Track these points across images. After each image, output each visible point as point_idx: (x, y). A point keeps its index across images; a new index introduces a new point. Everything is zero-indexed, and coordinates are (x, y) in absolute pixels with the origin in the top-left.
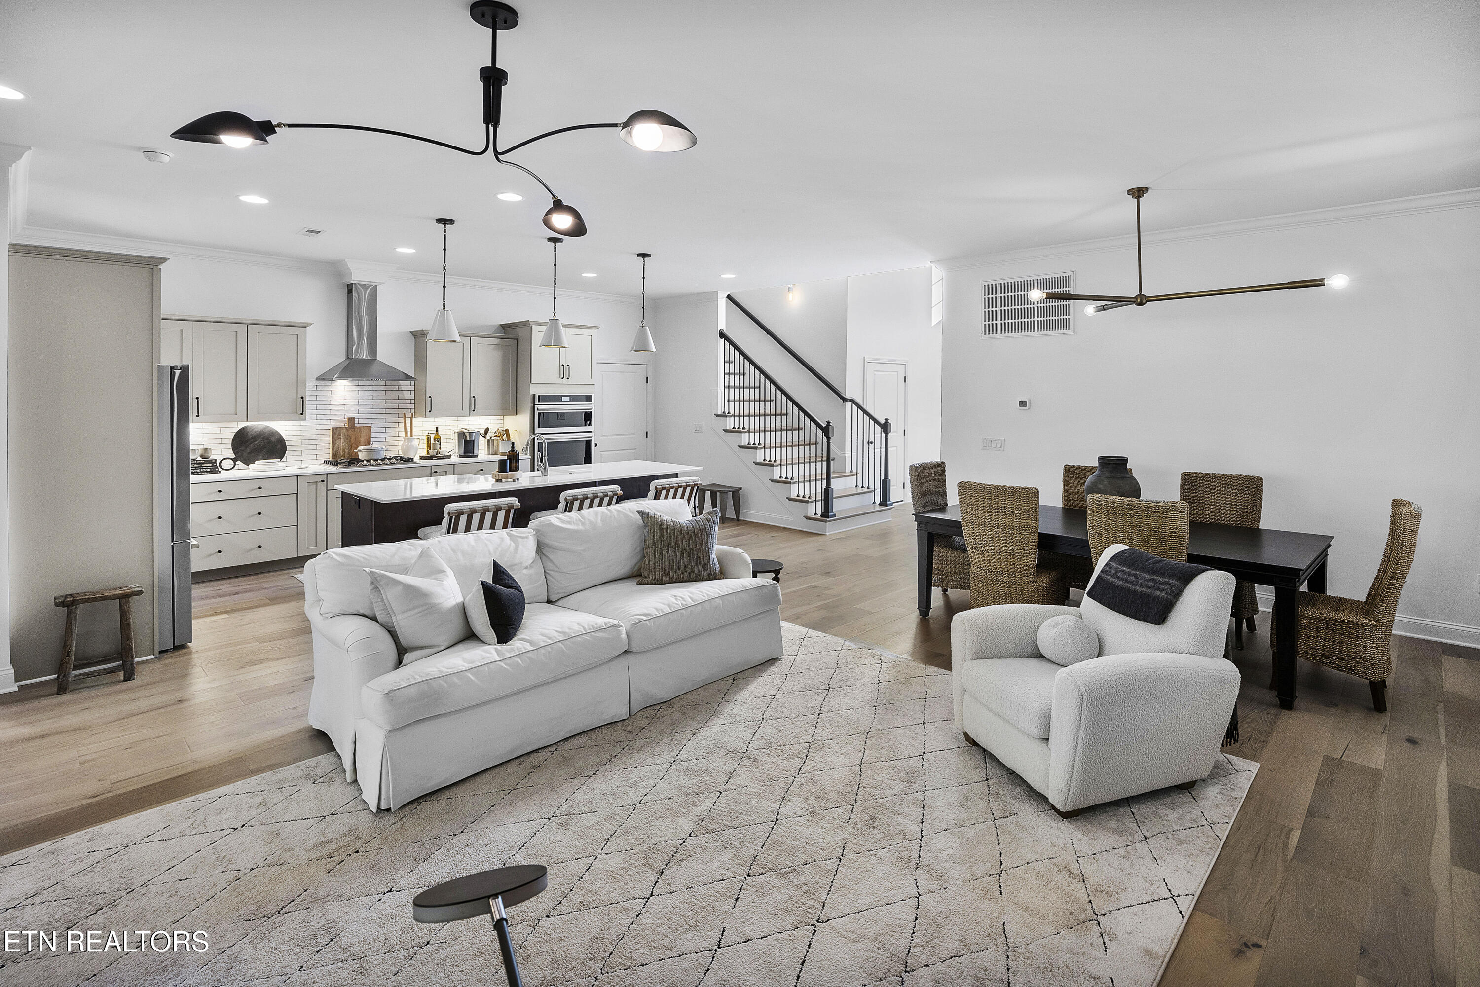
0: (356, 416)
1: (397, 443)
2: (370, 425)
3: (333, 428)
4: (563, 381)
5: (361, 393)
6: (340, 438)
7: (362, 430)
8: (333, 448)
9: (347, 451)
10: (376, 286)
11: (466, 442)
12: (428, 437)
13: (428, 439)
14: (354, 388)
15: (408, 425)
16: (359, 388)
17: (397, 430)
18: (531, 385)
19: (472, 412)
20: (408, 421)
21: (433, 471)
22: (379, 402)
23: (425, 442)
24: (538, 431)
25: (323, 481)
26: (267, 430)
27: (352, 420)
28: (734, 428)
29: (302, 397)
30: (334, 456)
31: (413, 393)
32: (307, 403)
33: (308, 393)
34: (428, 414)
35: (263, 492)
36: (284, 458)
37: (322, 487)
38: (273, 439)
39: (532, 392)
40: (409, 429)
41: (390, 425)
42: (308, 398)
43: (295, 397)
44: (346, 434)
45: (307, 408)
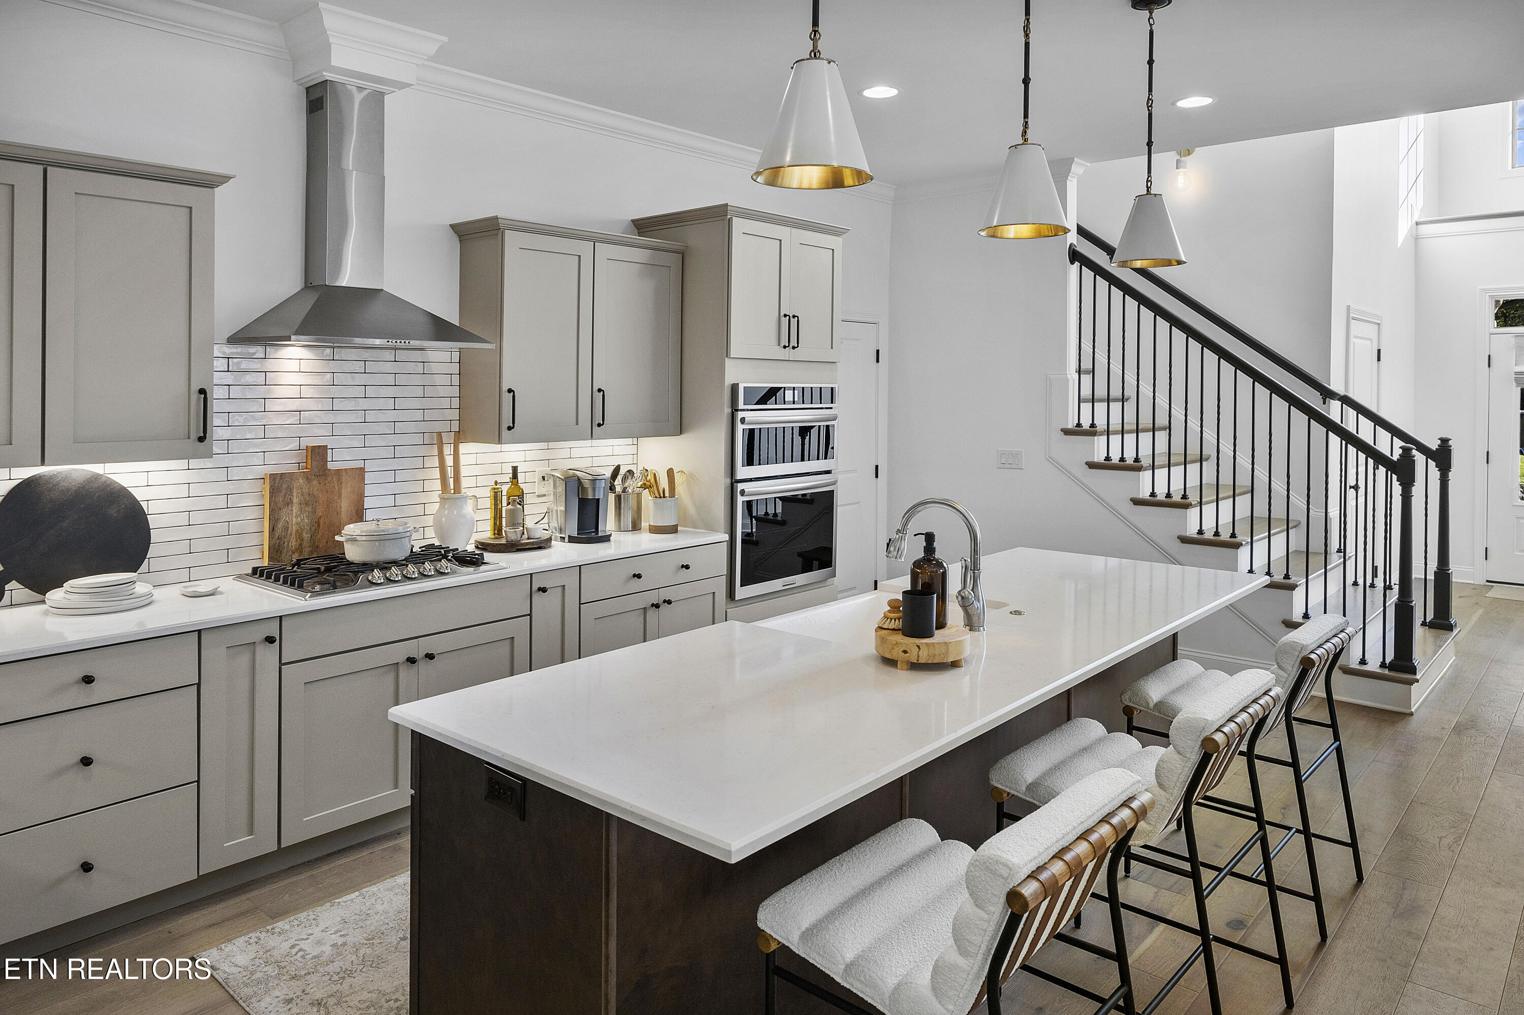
0: (329, 442)
1: (419, 510)
2: (360, 464)
3: (273, 477)
4: (788, 354)
5: (340, 379)
6: (289, 503)
7: (344, 478)
8: (272, 530)
9: (306, 536)
10: (382, 94)
11: (583, 503)
12: (496, 493)
13: (496, 497)
14: (317, 366)
15: (449, 461)
16: (333, 366)
17: (420, 475)
18: (728, 362)
19: (595, 428)
20: (448, 450)
21: (535, 588)
22: (380, 404)
23: (488, 503)
24: (743, 472)
25: (270, 640)
26: (96, 485)
27: (318, 453)
28: (1108, 458)
29: (202, 391)
30: (275, 551)
31: (456, 379)
32: (215, 406)
33: (217, 378)
34: (505, 433)
35: (98, 692)
36: (144, 567)
37: (268, 656)
38: (113, 512)
39: (729, 380)
40: (450, 472)
41: (407, 463)
42: (217, 393)
43: (183, 388)
44: (306, 490)
45: (216, 420)
